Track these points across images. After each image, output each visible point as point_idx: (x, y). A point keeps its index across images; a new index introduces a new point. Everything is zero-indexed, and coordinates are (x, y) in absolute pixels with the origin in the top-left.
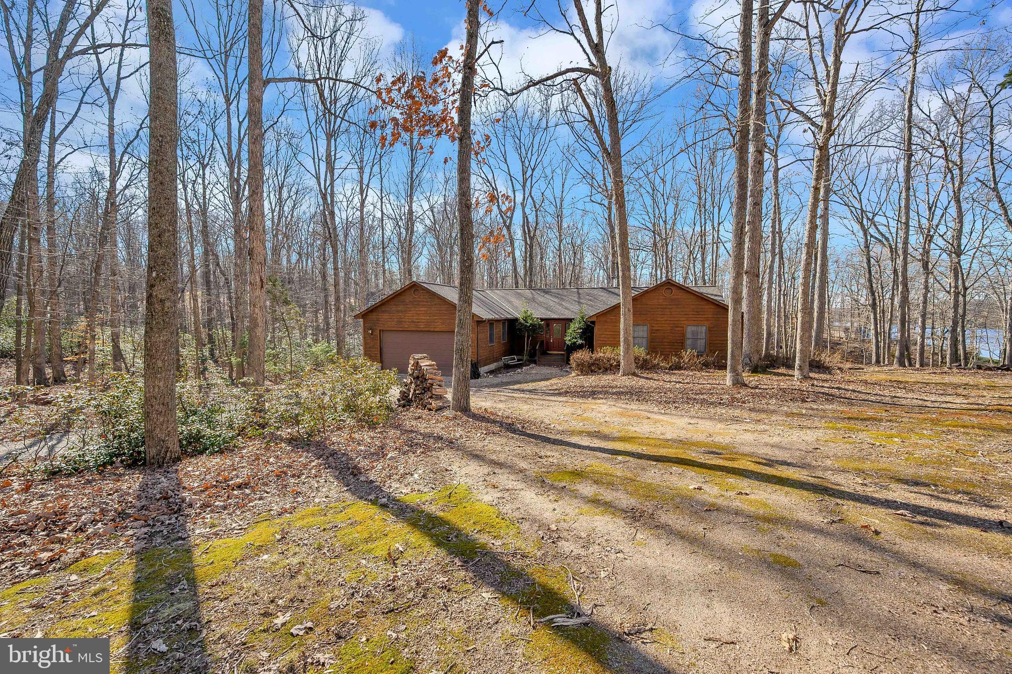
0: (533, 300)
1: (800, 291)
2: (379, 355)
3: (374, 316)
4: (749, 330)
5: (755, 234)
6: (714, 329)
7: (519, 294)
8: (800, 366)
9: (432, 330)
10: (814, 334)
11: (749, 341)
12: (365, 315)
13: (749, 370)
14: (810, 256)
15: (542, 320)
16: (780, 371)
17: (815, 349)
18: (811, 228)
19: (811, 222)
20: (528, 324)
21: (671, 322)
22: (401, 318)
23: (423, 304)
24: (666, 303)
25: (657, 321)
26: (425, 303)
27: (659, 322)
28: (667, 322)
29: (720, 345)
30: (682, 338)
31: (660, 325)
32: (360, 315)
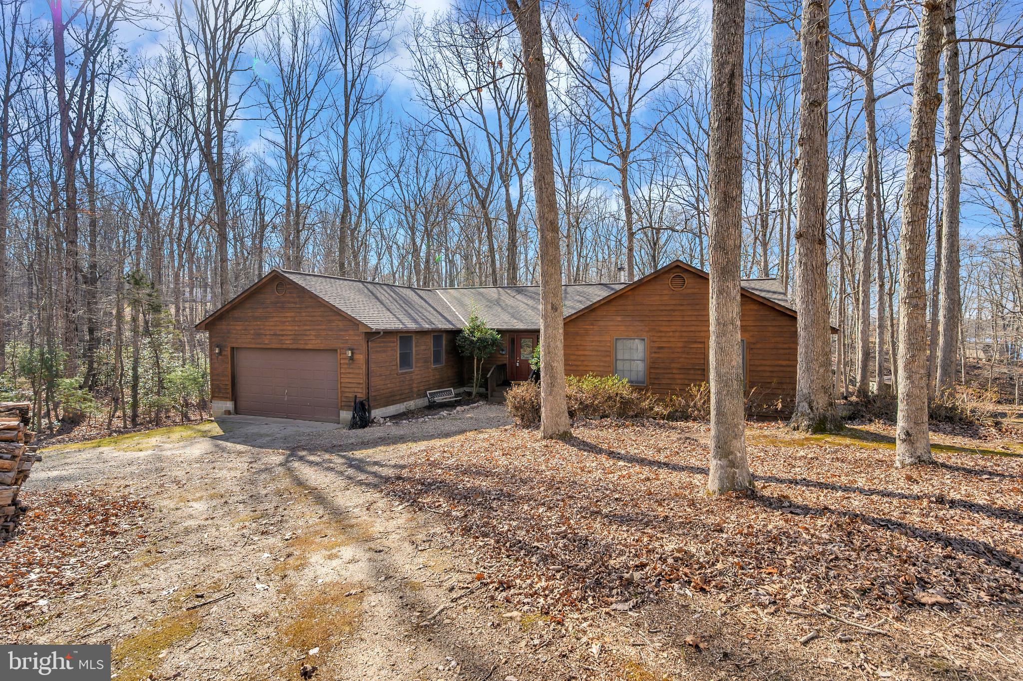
0: (498, 302)
1: (903, 254)
2: (230, 387)
3: (223, 326)
4: (807, 347)
5: (814, 160)
6: (758, 346)
7: (481, 294)
8: (908, 434)
9: (302, 347)
10: (939, 353)
11: (808, 369)
12: (211, 323)
13: (809, 426)
14: (923, 171)
15: (499, 331)
16: (872, 428)
17: (943, 382)
18: (923, 103)
19: (924, 89)
20: (475, 339)
21: (684, 334)
22: (260, 329)
23: (289, 305)
24: (674, 302)
25: (661, 332)
26: (293, 305)
27: (663, 334)
28: (677, 334)
29: (768, 374)
30: (702, 362)
31: (664, 339)
32: (203, 325)
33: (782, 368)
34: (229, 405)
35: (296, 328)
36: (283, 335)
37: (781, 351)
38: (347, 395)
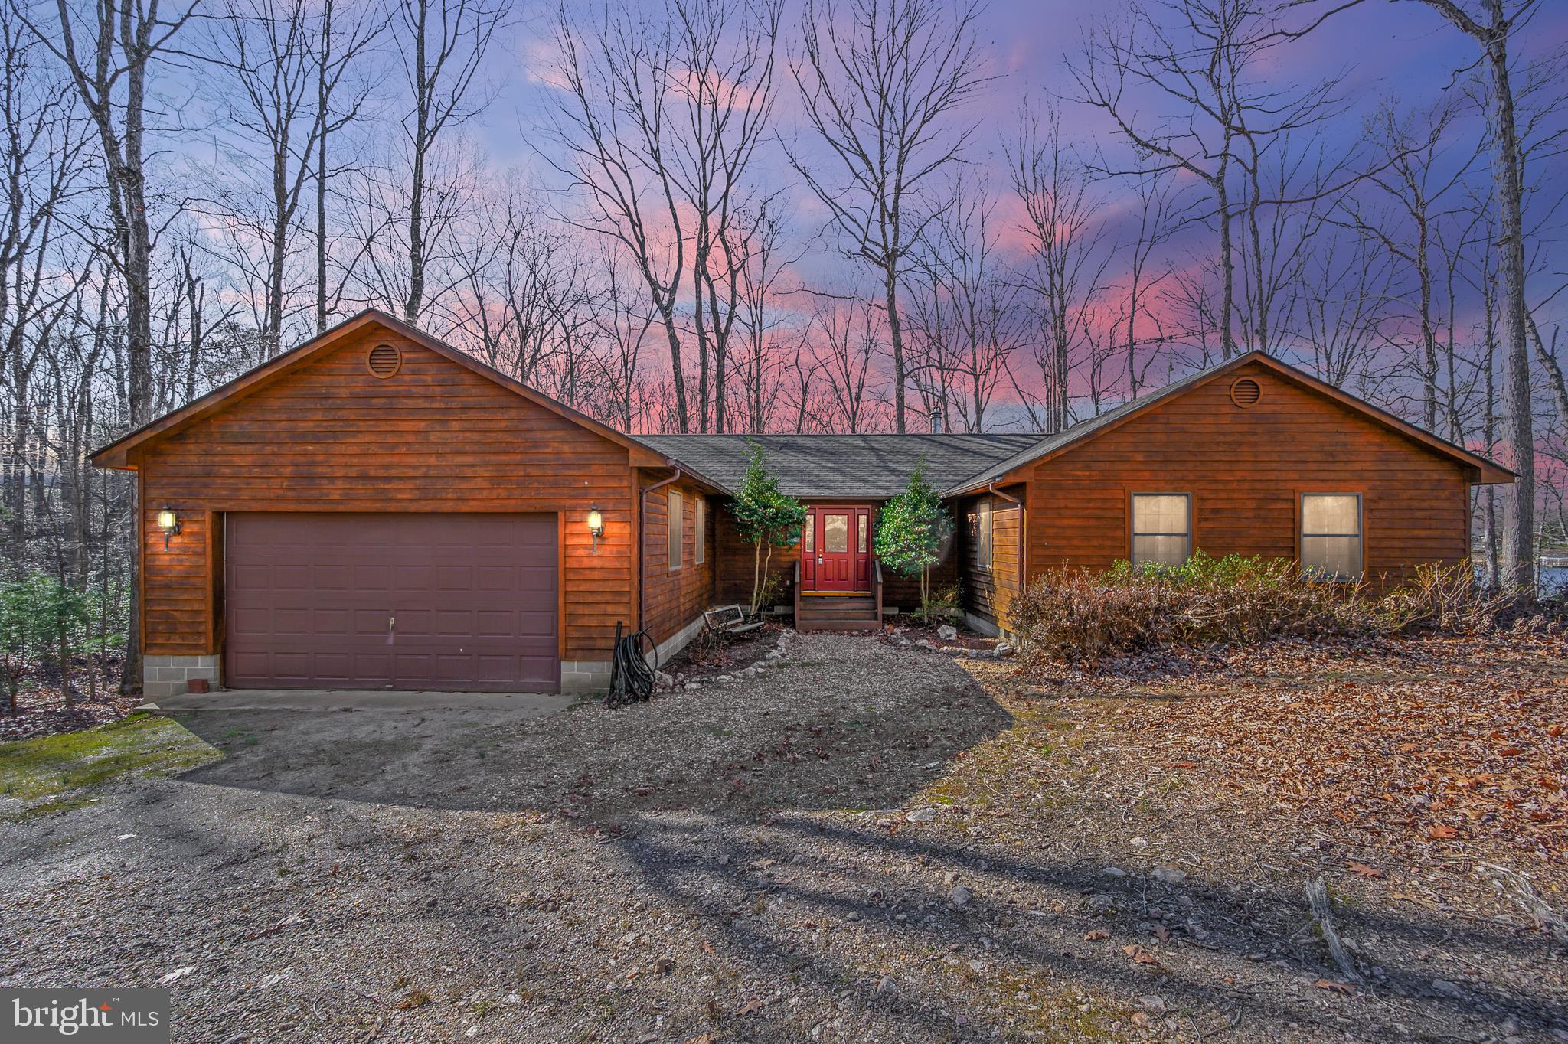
2: (208, 617)
3: (189, 456)
6: (1381, 505)
9: (447, 507)
12: (148, 448)
21: (1258, 485)
22: (313, 464)
23: (410, 403)
24: (1239, 428)
25: (1216, 481)
26: (422, 403)
27: (1221, 487)
28: (1247, 486)
29: (1397, 553)
30: (1290, 534)
31: (1223, 495)
32: (122, 452)
33: (1418, 543)
34: (205, 666)
35: (433, 460)
36: (388, 479)
37: (1419, 514)
38: (585, 622)
